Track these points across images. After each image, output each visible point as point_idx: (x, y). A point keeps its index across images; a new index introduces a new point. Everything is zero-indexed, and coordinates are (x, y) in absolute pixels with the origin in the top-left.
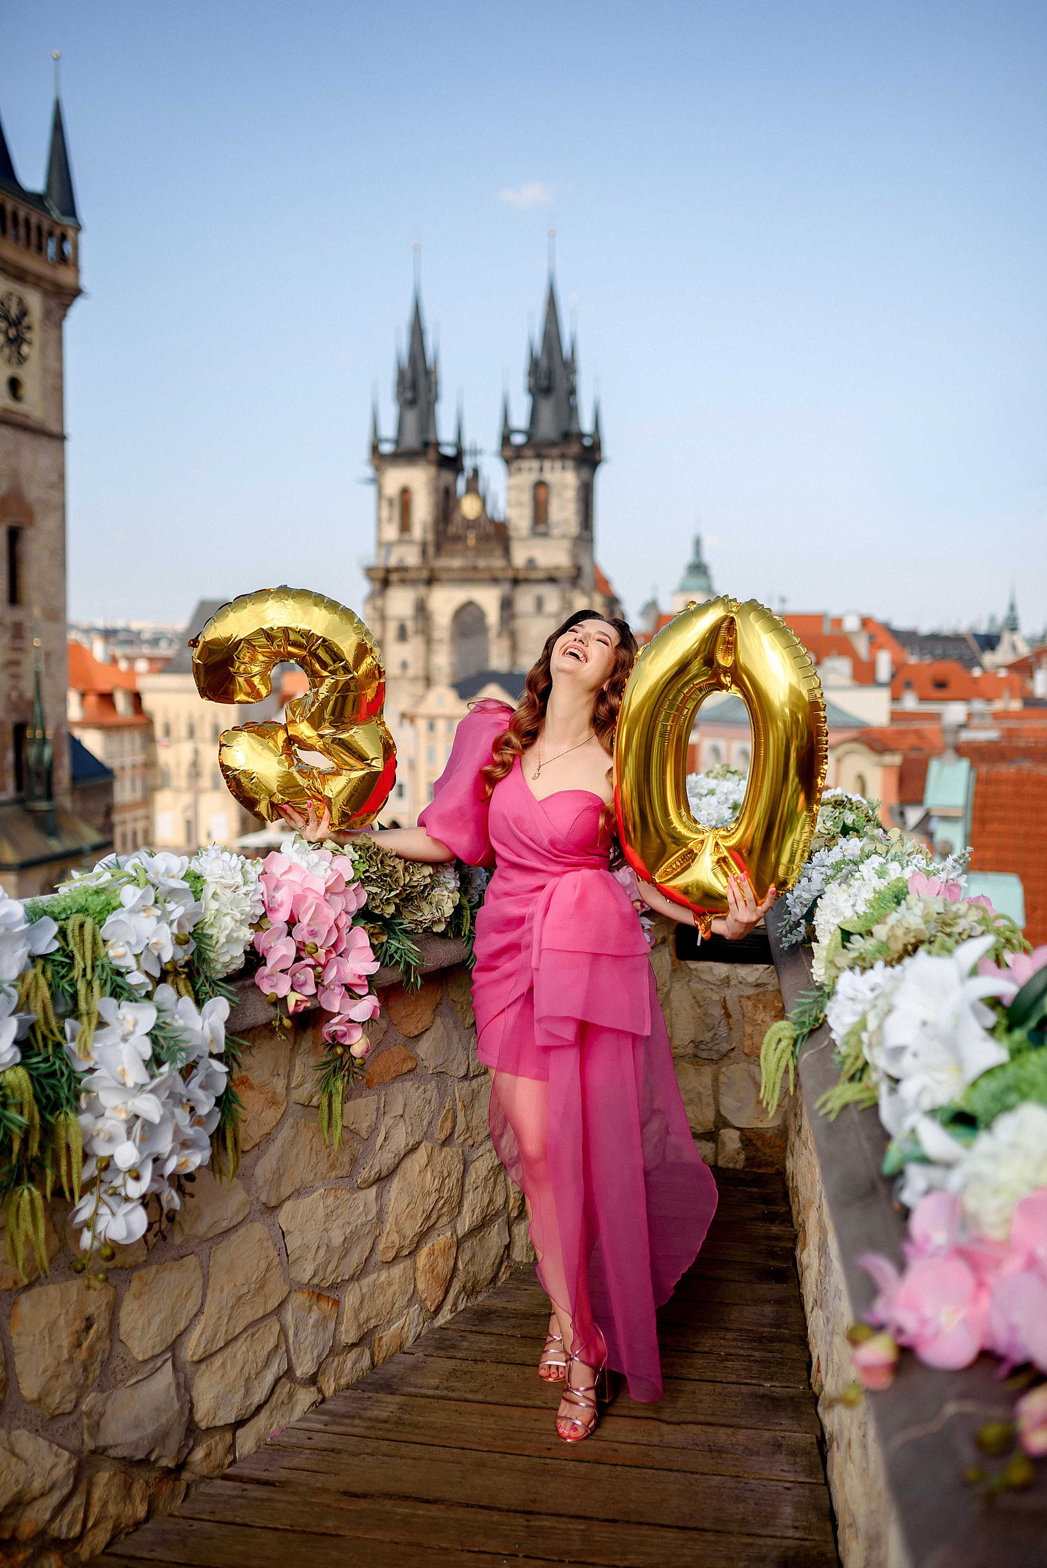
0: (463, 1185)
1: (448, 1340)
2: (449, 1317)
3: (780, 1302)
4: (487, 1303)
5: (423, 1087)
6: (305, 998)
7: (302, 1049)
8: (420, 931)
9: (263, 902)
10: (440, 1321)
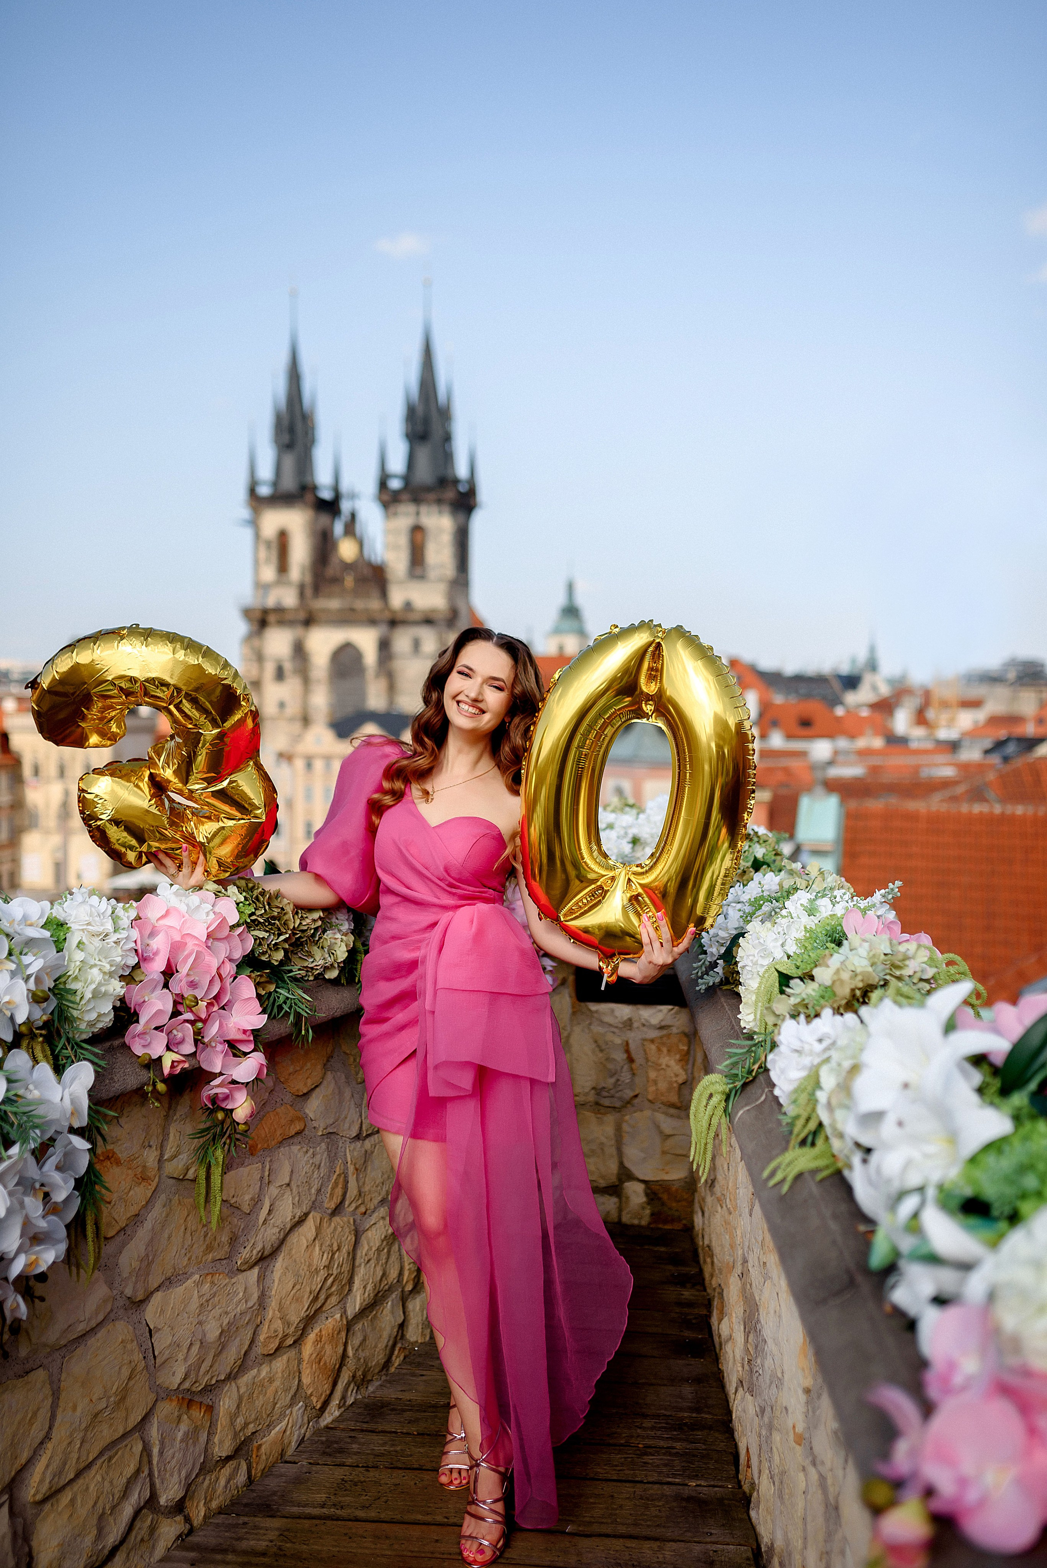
0: (354, 1259)
1: (336, 1442)
2: (337, 1413)
3: (698, 1380)
4: (379, 1394)
5: (312, 1150)
6: (183, 1059)
7: (178, 1115)
8: (311, 978)
9: (136, 951)
10: (327, 1419)
